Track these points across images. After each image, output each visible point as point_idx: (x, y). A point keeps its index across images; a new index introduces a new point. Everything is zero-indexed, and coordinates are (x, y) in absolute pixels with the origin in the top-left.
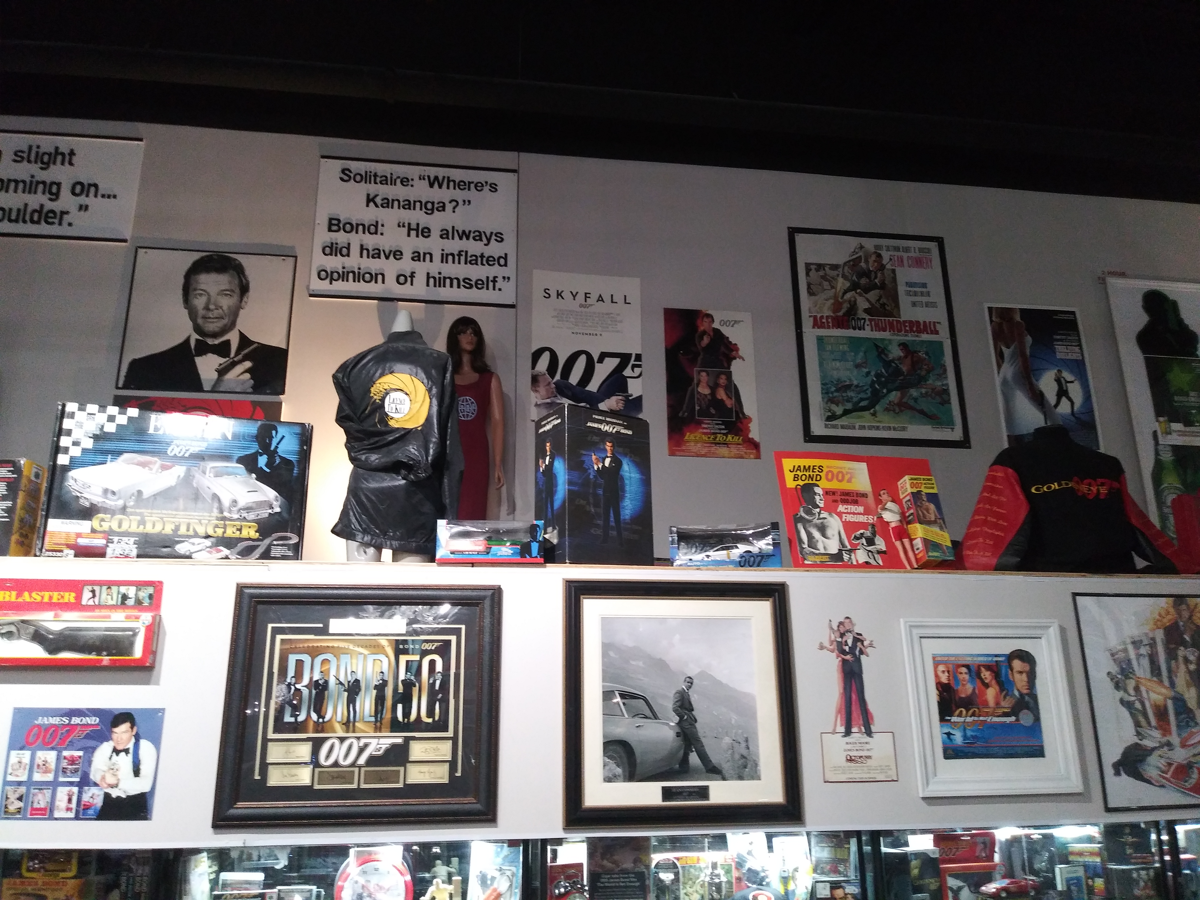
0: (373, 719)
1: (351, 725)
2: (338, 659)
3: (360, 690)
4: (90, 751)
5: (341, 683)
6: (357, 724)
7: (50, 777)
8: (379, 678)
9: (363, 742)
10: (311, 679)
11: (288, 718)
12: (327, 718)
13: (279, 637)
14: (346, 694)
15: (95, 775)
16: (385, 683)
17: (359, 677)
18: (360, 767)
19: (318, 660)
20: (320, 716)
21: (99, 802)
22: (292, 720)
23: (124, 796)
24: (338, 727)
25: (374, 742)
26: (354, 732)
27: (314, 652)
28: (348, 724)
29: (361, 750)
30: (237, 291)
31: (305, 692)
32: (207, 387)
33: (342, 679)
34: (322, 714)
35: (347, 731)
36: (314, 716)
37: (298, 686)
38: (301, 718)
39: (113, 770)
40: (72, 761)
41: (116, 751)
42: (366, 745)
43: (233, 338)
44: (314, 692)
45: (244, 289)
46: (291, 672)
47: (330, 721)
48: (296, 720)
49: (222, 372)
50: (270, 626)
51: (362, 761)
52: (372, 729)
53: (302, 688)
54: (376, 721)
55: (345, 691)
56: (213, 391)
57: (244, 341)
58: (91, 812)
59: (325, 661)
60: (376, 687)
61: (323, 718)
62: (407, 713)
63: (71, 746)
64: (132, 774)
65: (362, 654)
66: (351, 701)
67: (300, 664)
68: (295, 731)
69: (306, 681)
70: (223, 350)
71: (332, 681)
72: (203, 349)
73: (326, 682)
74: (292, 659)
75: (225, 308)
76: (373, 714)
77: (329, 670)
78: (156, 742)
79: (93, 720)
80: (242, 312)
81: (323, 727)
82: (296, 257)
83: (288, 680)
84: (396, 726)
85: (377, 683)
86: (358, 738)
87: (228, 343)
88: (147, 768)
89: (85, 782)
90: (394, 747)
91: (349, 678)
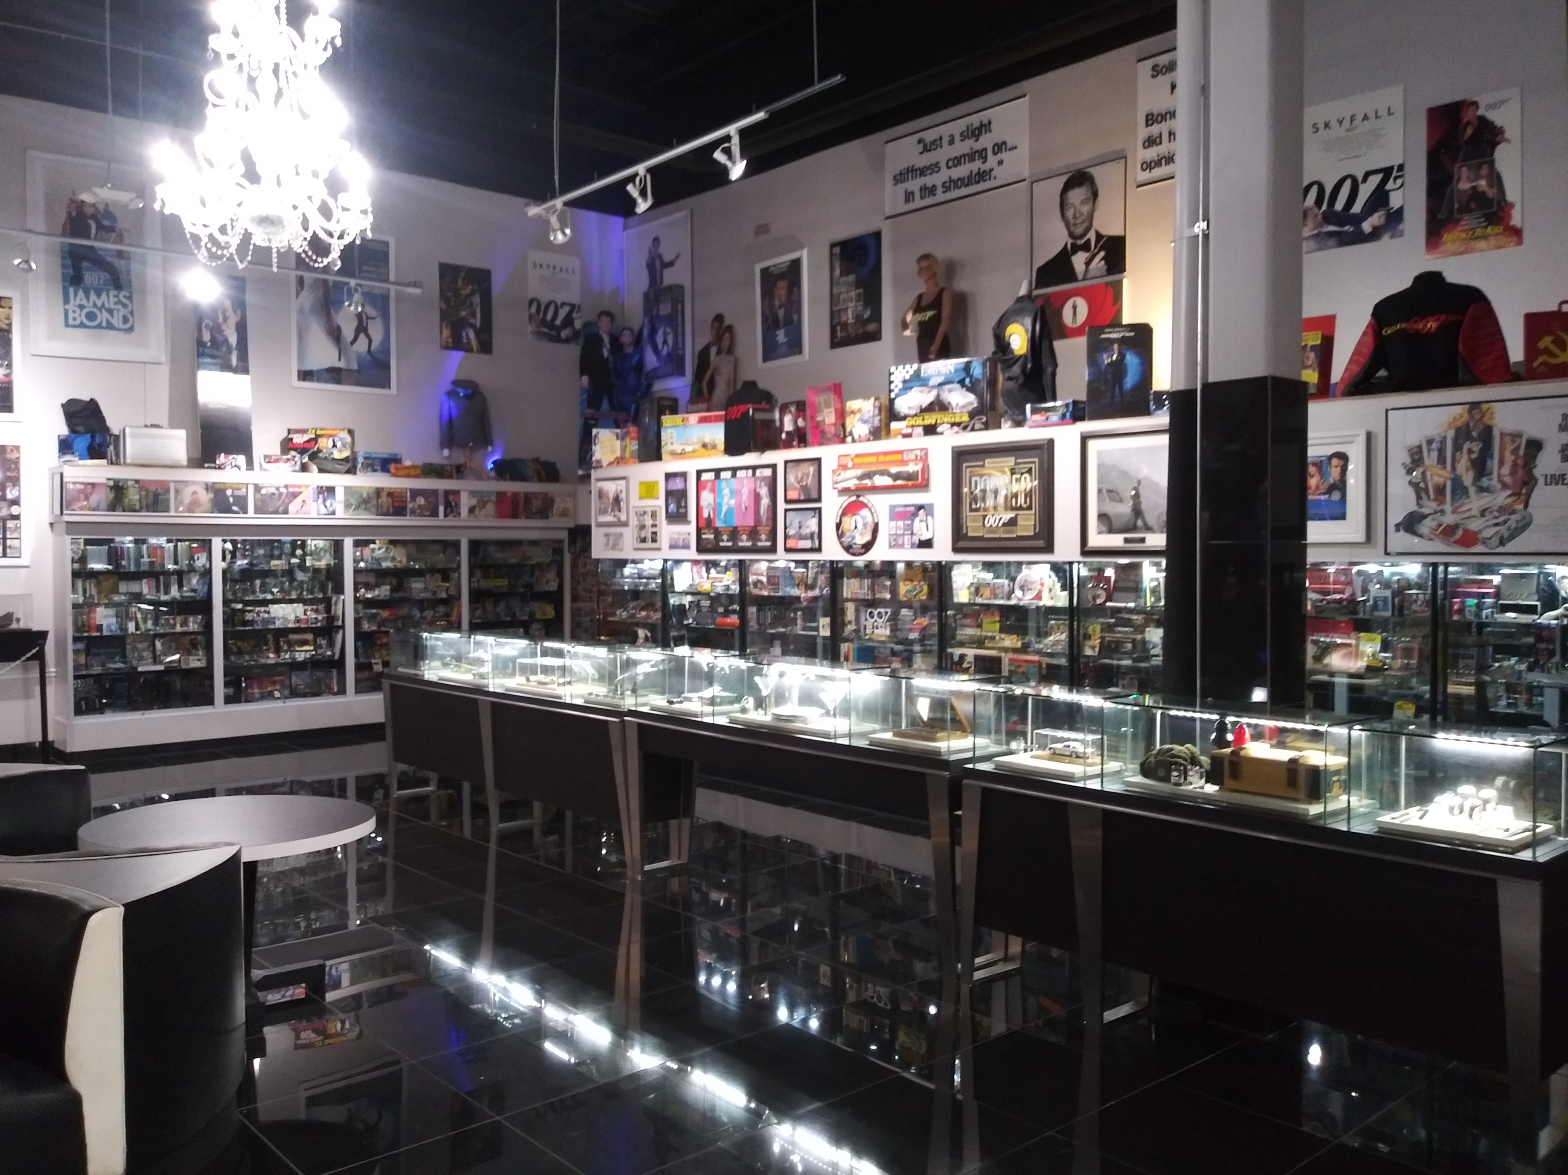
3: (998, 493)
4: (913, 521)
5: (991, 490)
6: (998, 508)
7: (902, 532)
9: (1000, 516)
10: (981, 488)
11: (974, 506)
14: (994, 495)
15: (915, 531)
19: (983, 478)
20: (985, 504)
21: (917, 542)
23: (925, 539)
26: (997, 511)
28: (995, 508)
29: (1000, 520)
30: (1092, 198)
32: (1080, 277)
33: (992, 488)
35: (994, 512)
36: (983, 505)
37: (976, 491)
38: (978, 506)
39: (920, 528)
40: (908, 525)
41: (921, 521)
42: (1002, 518)
43: (1092, 236)
44: (982, 494)
45: (1095, 195)
49: (1088, 263)
50: (966, 465)
51: (1000, 525)
52: (1004, 510)
54: (1005, 507)
55: (993, 493)
56: (1083, 279)
57: (1099, 236)
60: (1004, 491)
61: (986, 506)
62: (1016, 503)
63: (907, 519)
64: (926, 530)
66: (996, 498)
68: (976, 512)
71: (988, 489)
72: (1075, 249)
73: (986, 490)
75: (1085, 213)
76: (1004, 503)
77: (987, 484)
79: (912, 509)
81: (986, 510)
83: (972, 490)
84: (1013, 509)
87: (1089, 241)
88: (930, 528)
89: (912, 534)
90: (1011, 519)
91: (995, 488)
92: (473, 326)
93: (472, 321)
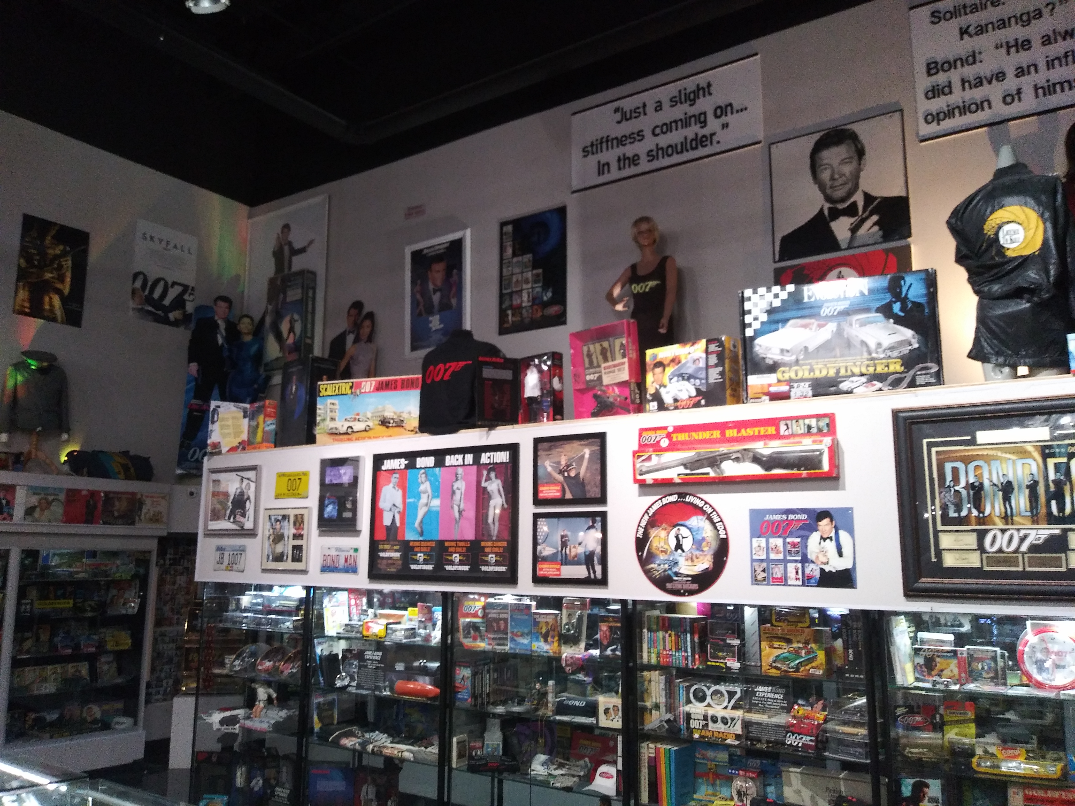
0: (1029, 514)
1: (1009, 519)
2: (989, 465)
3: (1013, 489)
4: (805, 538)
5: (994, 485)
6: (1015, 518)
7: (780, 557)
8: (1030, 479)
9: (1022, 533)
10: (967, 482)
11: (952, 514)
12: (987, 512)
13: (934, 450)
14: (1001, 493)
15: (811, 556)
16: (1036, 483)
17: (1011, 479)
18: (1023, 553)
19: (972, 466)
20: (981, 511)
21: (817, 574)
22: (956, 515)
23: (834, 571)
24: (997, 520)
25: (1033, 534)
26: (1013, 524)
27: (967, 460)
28: (1007, 518)
29: (1022, 540)
30: (856, 157)
31: (964, 493)
32: (844, 245)
33: (995, 481)
34: (982, 510)
35: (1007, 524)
36: (975, 513)
37: (957, 488)
38: (964, 513)
39: (823, 551)
40: (794, 545)
41: (823, 539)
42: (1026, 536)
43: (859, 198)
44: (971, 492)
45: (861, 153)
46: (949, 477)
47: (989, 515)
48: (959, 515)
49: (854, 229)
50: (925, 441)
51: (1024, 548)
52: (1030, 522)
53: (961, 490)
54: (1033, 516)
55: (999, 490)
56: (849, 248)
57: (868, 198)
58: (813, 581)
59: (977, 467)
60: (1028, 487)
61: (984, 513)
62: (1061, 509)
63: (791, 535)
64: (837, 555)
65: (1010, 459)
66: (1007, 499)
67: (955, 471)
68: (960, 524)
69: (963, 483)
70: (851, 211)
71: (986, 483)
72: (835, 214)
73: (981, 484)
74: (948, 467)
75: (847, 174)
76: (1028, 509)
77: (982, 474)
78: (851, 531)
79: (803, 517)
80: (862, 174)
81: (984, 521)
82: (901, 110)
83: (948, 484)
84: (1051, 519)
85: (1029, 483)
86: (1018, 530)
87: (854, 204)
88: (847, 550)
89: (805, 560)
90: (1052, 538)
91: (1002, 481)
92: (59, 292)
93: (59, 286)
